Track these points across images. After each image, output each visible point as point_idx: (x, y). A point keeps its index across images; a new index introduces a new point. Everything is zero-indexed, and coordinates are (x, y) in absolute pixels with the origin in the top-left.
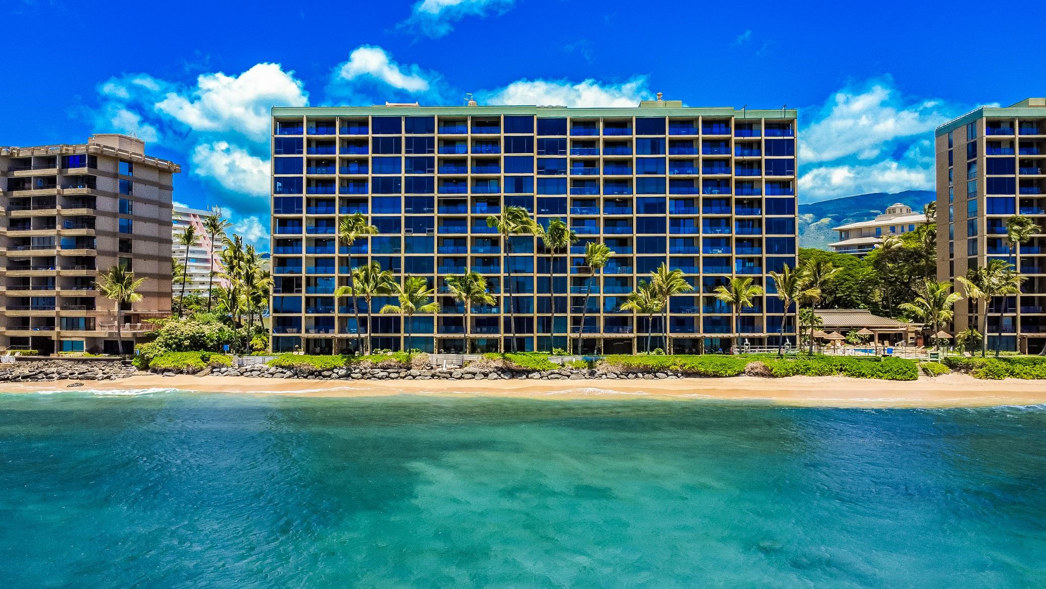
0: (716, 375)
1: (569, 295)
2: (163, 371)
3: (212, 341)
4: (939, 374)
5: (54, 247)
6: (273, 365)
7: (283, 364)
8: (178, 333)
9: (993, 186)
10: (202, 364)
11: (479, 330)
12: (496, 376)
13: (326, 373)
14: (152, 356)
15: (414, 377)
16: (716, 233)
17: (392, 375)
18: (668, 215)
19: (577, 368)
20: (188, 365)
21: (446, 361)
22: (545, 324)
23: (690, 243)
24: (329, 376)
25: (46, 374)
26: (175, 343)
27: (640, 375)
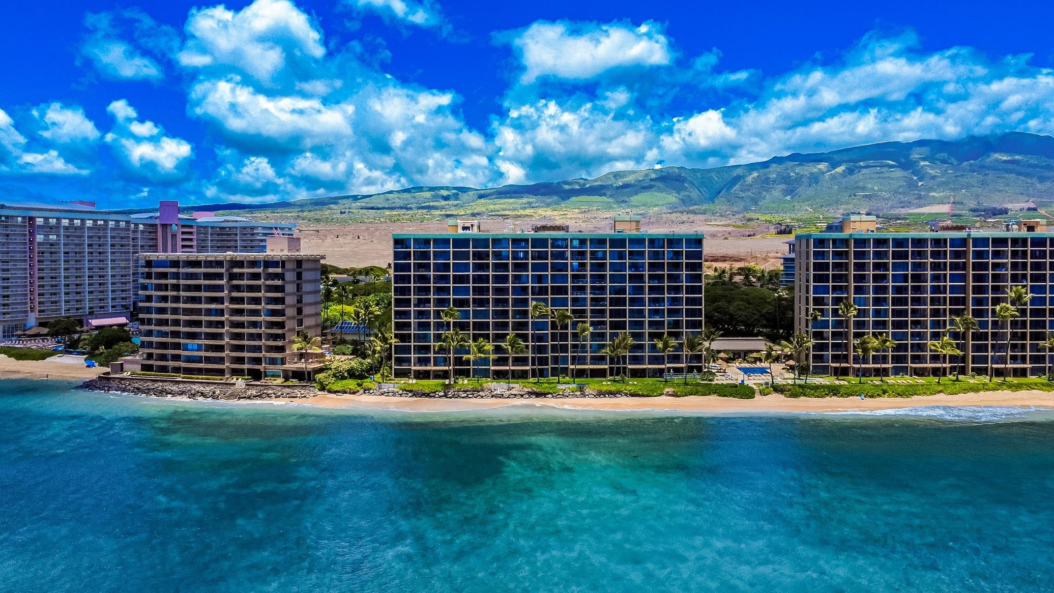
0: (647, 396)
1: (570, 343)
2: (336, 392)
3: (358, 371)
4: (767, 394)
5: (261, 316)
6: (400, 389)
7: (407, 389)
8: (342, 369)
9: (817, 278)
10: (358, 388)
11: (516, 363)
12: (528, 396)
13: (431, 394)
14: (327, 383)
15: (482, 397)
16: (656, 306)
17: (470, 396)
18: (628, 296)
19: (573, 392)
20: (350, 389)
21: (500, 386)
22: (556, 360)
23: (641, 313)
24: (434, 396)
25: (268, 395)
26: (340, 375)
27: (607, 396)
